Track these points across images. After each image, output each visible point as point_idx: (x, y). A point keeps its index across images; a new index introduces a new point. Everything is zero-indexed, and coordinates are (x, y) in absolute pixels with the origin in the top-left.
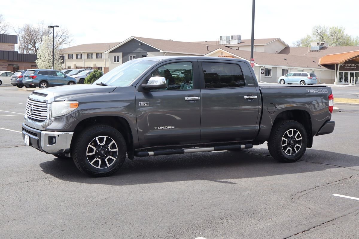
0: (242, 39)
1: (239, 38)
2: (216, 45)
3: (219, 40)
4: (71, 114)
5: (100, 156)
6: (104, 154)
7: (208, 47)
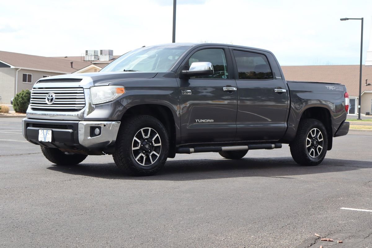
0: (113, 55)
1: (111, 53)
2: (80, 61)
3: (85, 55)
4: (117, 100)
5: (144, 152)
6: (148, 148)
7: (72, 63)
